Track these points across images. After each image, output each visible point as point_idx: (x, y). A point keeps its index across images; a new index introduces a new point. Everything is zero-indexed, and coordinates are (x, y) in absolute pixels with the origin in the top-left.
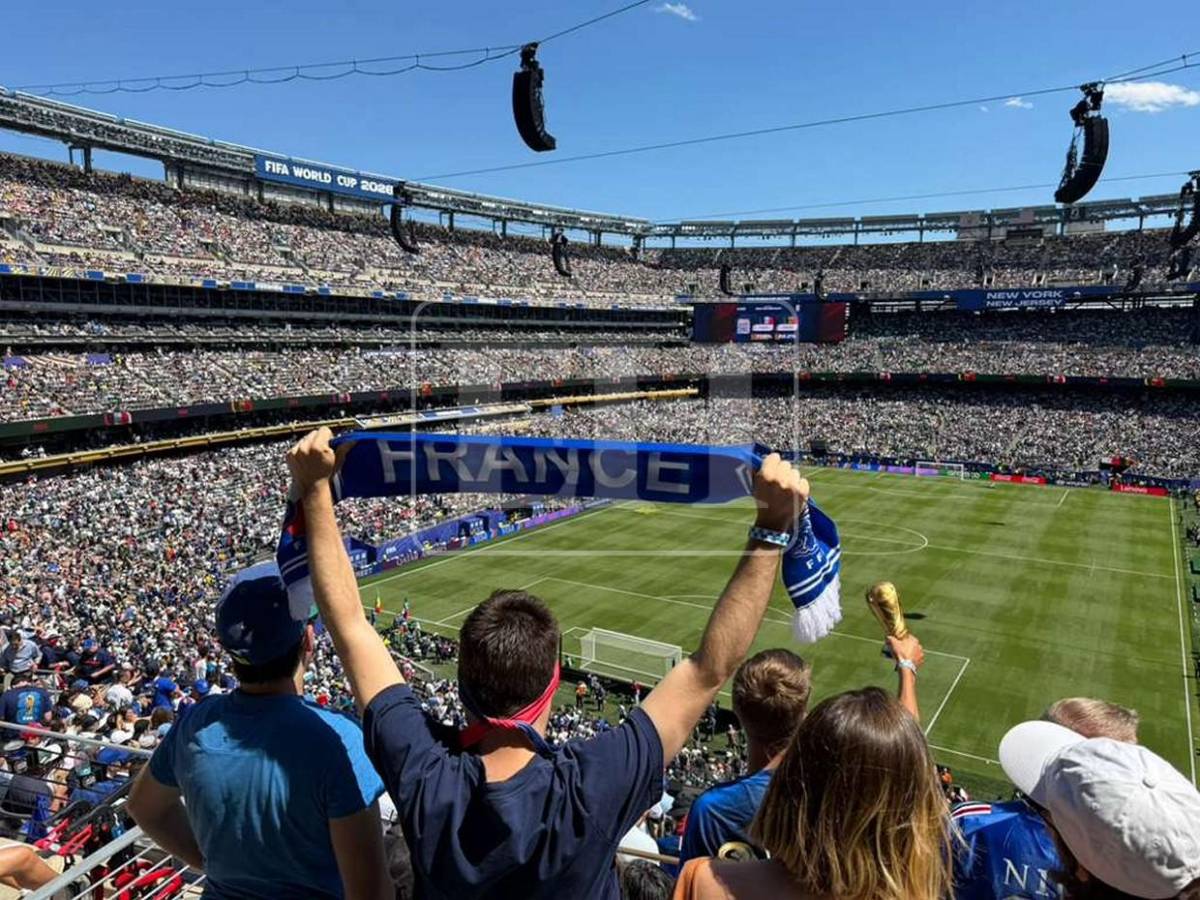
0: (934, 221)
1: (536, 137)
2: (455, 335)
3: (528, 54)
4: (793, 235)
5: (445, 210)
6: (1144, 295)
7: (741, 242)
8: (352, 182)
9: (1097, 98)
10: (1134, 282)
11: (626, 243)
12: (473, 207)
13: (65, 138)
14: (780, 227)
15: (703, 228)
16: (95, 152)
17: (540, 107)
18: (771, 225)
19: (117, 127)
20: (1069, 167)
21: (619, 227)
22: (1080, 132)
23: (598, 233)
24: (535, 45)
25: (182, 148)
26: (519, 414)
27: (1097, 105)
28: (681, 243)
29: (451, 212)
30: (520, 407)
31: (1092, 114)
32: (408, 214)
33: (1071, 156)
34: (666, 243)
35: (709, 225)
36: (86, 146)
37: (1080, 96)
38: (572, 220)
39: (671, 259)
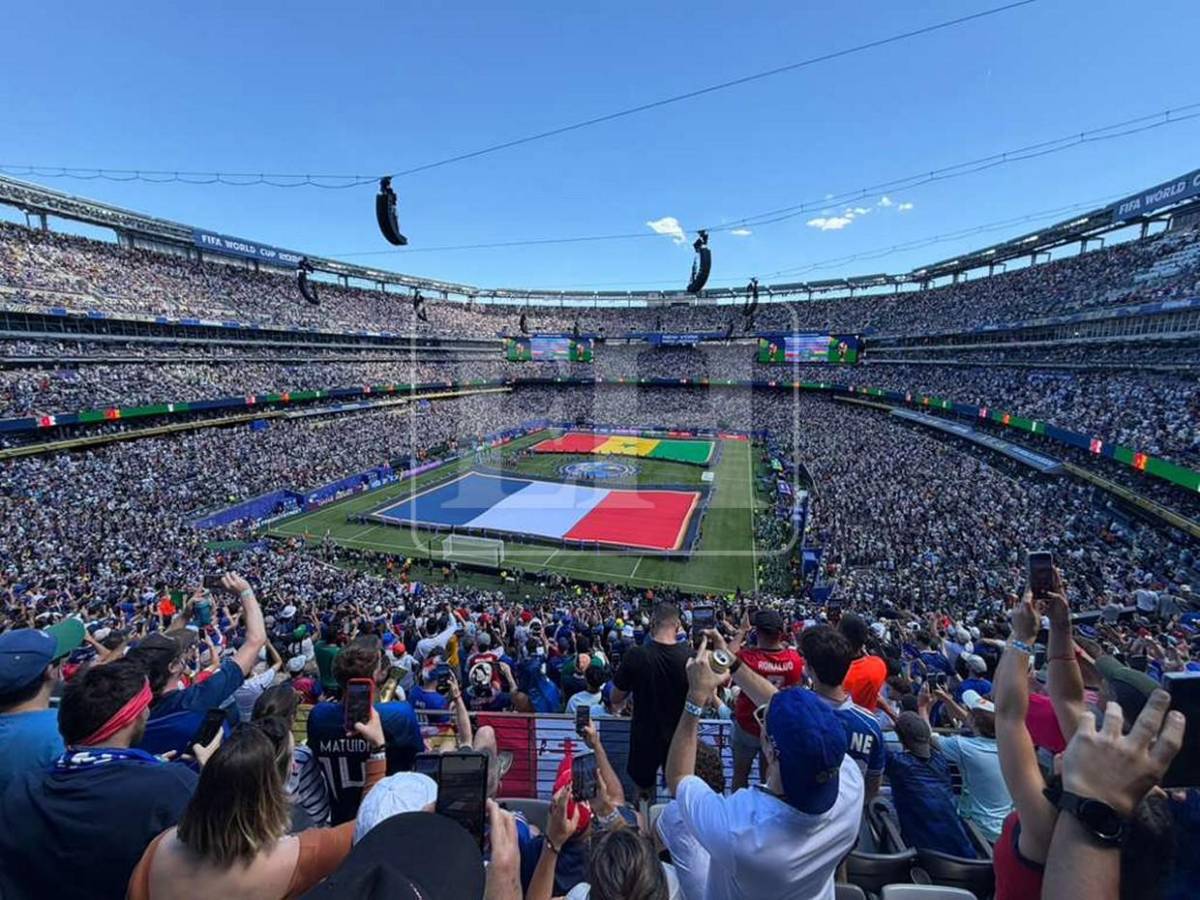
0: (636, 294)
1: (394, 236)
2: (352, 355)
3: (385, 182)
4: (561, 299)
5: (341, 275)
6: (735, 338)
7: (532, 302)
8: (273, 254)
9: (705, 238)
10: (730, 332)
11: (464, 300)
12: (360, 273)
13: (22, 206)
14: (555, 294)
15: (509, 293)
16: (50, 218)
17: (395, 218)
18: (549, 293)
19: (70, 202)
20: (694, 274)
21: (459, 290)
22: (698, 255)
23: (445, 293)
24: (390, 178)
25: (129, 221)
26: (399, 406)
27: (705, 243)
28: (497, 301)
29: (346, 277)
30: (399, 401)
31: (703, 246)
32: (312, 276)
33: (694, 268)
34: (488, 301)
35: (514, 292)
36: (43, 213)
37: (698, 237)
38: (427, 285)
39: (490, 310)
